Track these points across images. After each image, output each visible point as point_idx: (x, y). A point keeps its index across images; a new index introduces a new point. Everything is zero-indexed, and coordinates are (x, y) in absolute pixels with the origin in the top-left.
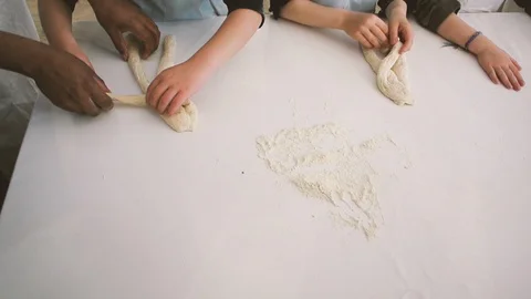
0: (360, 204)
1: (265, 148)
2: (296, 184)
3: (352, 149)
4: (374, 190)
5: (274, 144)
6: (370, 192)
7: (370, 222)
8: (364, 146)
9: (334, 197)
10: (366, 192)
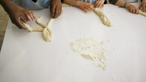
0: (101, 60)
1: (72, 45)
2: (82, 55)
3: (98, 44)
4: (105, 56)
5: (75, 44)
6: (104, 56)
7: (105, 65)
8: (101, 43)
9: (94, 59)
10: (103, 57)
